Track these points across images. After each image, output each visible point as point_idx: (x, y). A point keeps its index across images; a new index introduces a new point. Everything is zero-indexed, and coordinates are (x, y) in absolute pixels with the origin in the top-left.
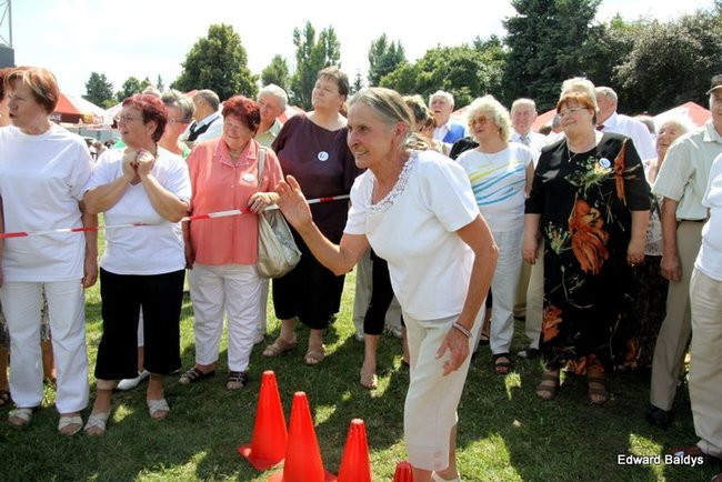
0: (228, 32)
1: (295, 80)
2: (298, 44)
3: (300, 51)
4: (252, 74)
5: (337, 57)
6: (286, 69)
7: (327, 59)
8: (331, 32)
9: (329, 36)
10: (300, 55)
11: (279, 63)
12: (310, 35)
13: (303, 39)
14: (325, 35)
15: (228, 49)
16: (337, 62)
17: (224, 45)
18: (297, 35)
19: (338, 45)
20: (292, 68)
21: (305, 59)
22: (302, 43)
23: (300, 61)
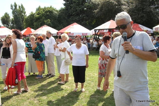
1: (12, 20)
2: (12, 9)
3: (13, 11)
6: (9, 17)
10: (13, 13)
11: (6, 16)
12: (16, 6)
13: (14, 7)
18: (12, 6)
21: (15, 13)
22: (13, 9)
23: (13, 14)
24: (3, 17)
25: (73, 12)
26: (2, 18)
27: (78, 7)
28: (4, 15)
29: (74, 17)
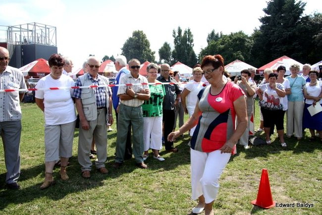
0: (141, 33)
1: (174, 52)
2: (174, 36)
3: (175, 40)
4: (152, 51)
5: (192, 41)
6: (170, 48)
7: (188, 42)
8: (189, 30)
9: (188, 32)
10: (176, 41)
11: (166, 47)
12: (180, 31)
13: (177, 34)
14: (186, 32)
15: (141, 41)
16: (192, 43)
17: (139, 39)
18: (174, 33)
19: (192, 36)
20: (173, 48)
21: (178, 43)
22: (176, 36)
23: (175, 44)
24: (162, 48)
25: (278, 39)
26: (160, 50)
27: (285, 30)
28: (162, 46)
29: (278, 46)
